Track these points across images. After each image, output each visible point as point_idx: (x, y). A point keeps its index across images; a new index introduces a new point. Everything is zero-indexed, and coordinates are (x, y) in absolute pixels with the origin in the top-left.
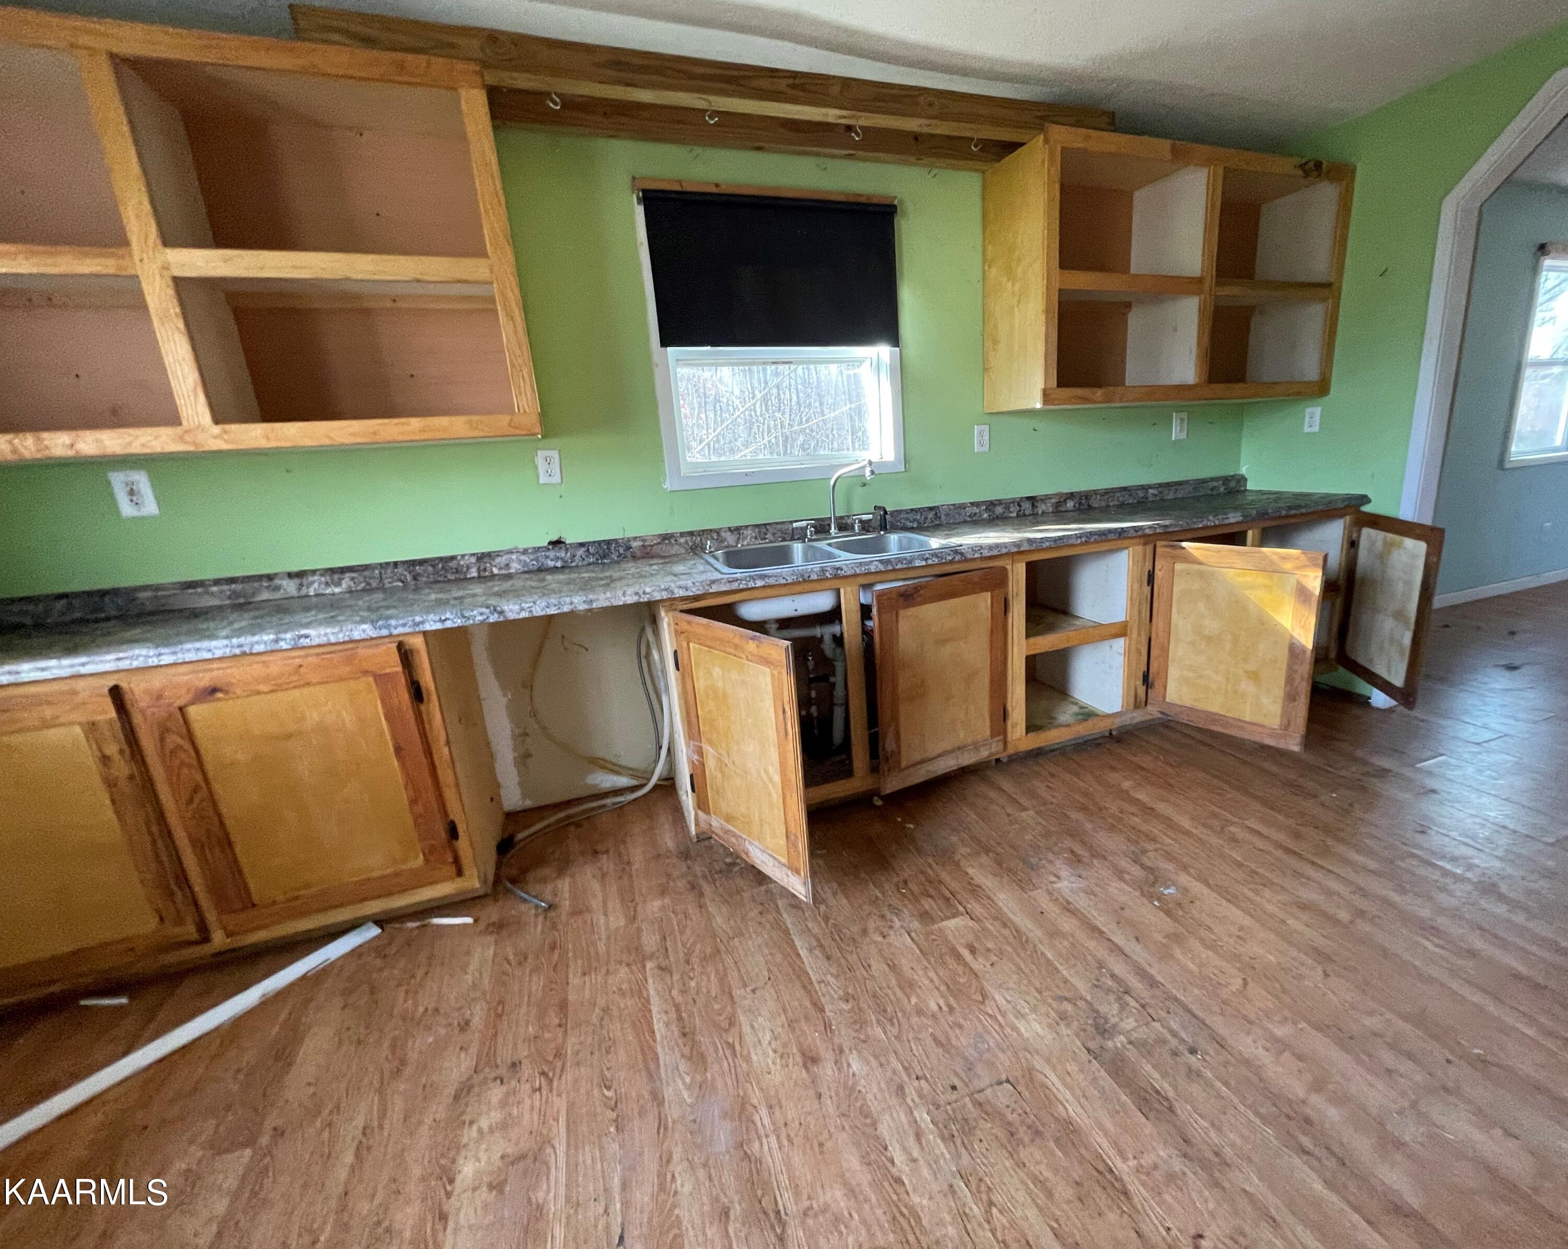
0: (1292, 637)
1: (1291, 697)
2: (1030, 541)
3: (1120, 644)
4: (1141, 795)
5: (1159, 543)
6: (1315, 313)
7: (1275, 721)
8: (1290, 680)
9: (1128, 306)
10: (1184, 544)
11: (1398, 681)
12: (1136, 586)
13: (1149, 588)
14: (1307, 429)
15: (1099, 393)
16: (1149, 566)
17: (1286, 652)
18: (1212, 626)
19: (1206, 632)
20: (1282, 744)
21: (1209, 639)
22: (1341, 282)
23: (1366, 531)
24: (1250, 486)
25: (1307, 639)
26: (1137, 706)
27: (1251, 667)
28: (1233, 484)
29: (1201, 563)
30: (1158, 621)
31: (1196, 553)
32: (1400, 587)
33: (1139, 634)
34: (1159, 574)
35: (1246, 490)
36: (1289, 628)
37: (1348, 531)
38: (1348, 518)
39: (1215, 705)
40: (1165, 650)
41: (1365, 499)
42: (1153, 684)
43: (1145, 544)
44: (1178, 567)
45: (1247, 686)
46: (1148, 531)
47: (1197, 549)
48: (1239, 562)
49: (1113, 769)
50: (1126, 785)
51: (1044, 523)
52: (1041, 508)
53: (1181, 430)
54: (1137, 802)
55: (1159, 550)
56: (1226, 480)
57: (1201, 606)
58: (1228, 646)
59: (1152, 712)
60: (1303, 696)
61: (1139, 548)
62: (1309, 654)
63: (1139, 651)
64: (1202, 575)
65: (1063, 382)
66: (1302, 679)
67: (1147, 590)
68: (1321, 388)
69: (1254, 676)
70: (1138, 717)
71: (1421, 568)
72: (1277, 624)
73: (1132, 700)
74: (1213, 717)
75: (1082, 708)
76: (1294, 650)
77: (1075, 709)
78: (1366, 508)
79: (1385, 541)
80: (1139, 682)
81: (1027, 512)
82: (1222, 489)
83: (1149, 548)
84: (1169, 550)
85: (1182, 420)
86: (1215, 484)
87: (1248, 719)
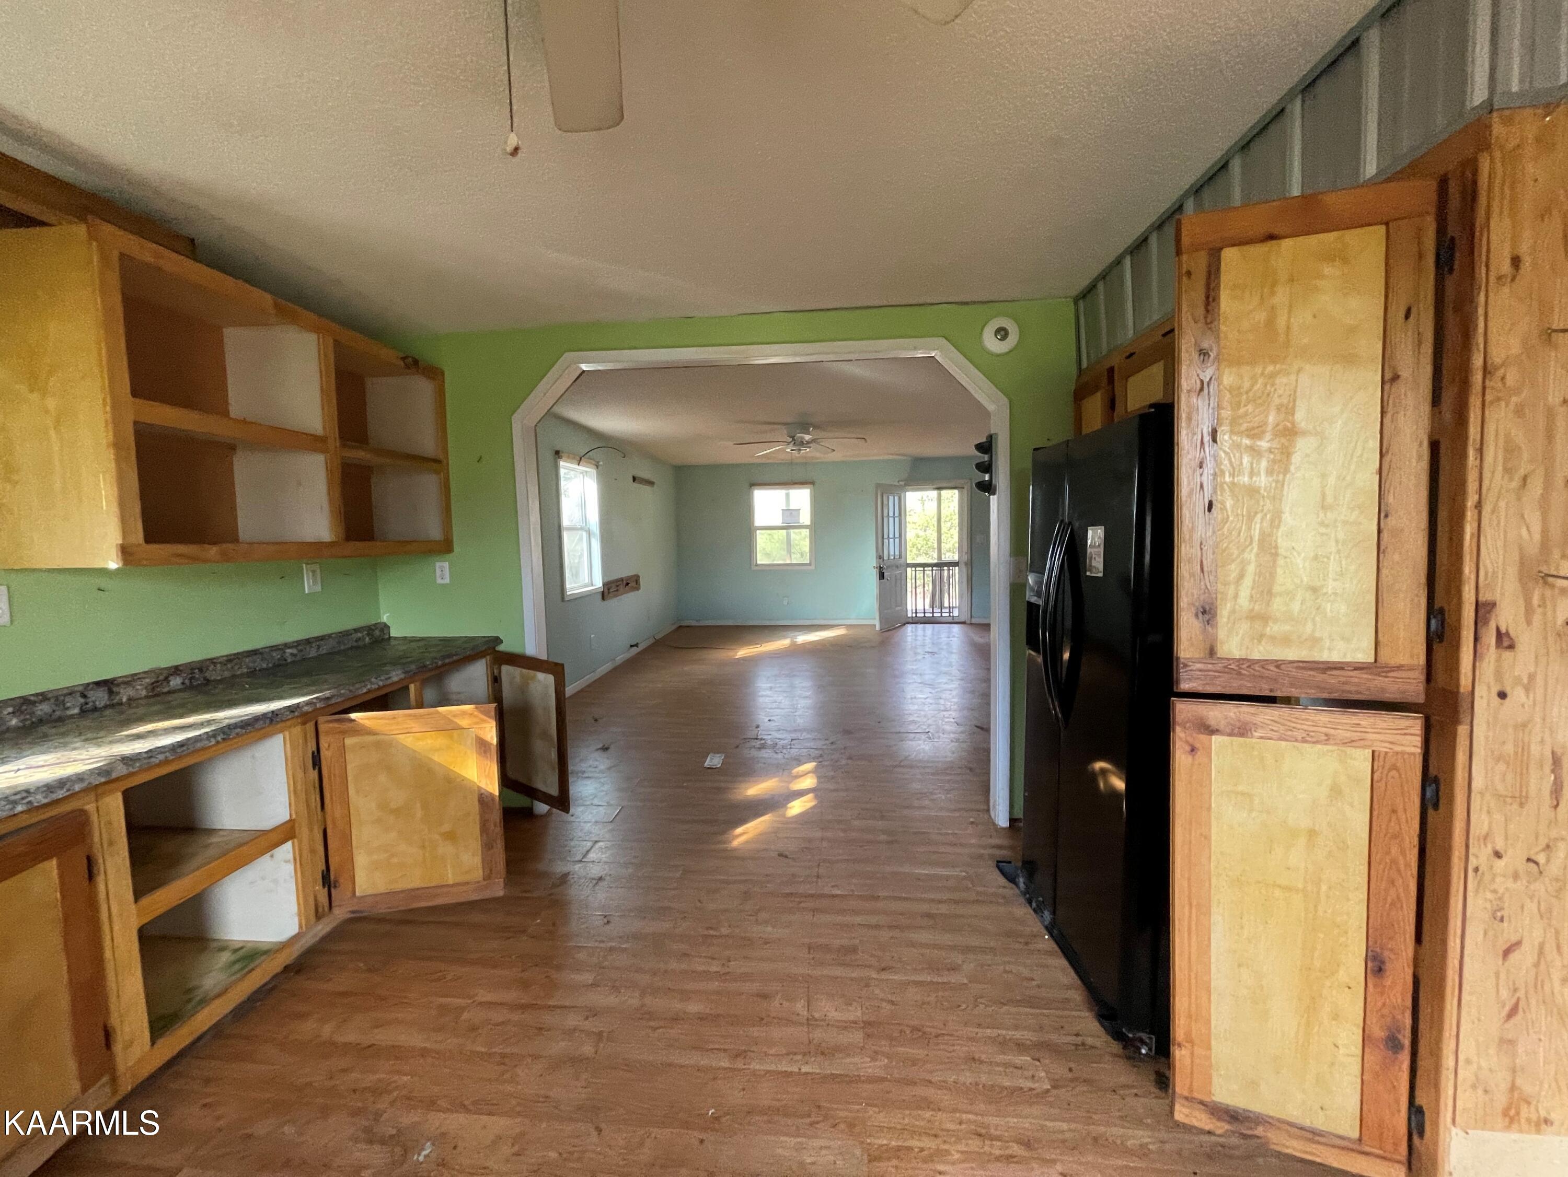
0: (479, 787)
1: (487, 846)
2: (126, 760)
3: (286, 851)
4: (351, 1036)
5: (321, 719)
6: (428, 483)
7: (478, 874)
8: (484, 829)
9: (232, 448)
10: (353, 716)
11: (554, 791)
12: (300, 775)
13: (316, 772)
14: (439, 581)
15: (213, 551)
16: (312, 746)
17: (476, 803)
18: (398, 797)
19: (393, 805)
20: (488, 894)
21: (396, 812)
22: (447, 458)
23: (506, 669)
24: (393, 633)
25: (492, 785)
26: (319, 916)
27: (446, 827)
28: (377, 633)
29: (375, 734)
30: (334, 809)
31: (367, 723)
32: (540, 712)
33: (311, 830)
34: (325, 754)
35: (390, 637)
36: (476, 780)
37: (490, 667)
38: (488, 657)
39: (414, 880)
40: (347, 839)
41: (497, 640)
42: (336, 881)
43: (304, 723)
44: (349, 741)
45: (446, 849)
46: (306, 709)
47: (368, 719)
48: (415, 726)
49: (303, 1016)
50: (327, 1030)
51: (141, 720)
52: (125, 695)
53: (315, 582)
54: (347, 1048)
55: (322, 727)
56: (370, 629)
57: (383, 778)
58: (419, 814)
59: (340, 913)
60: (499, 841)
61: (298, 730)
62: (497, 798)
63: (313, 851)
64: (378, 745)
65: (151, 537)
66: (495, 826)
67: (314, 775)
68: (445, 547)
69: (450, 836)
70: (323, 928)
71: (554, 695)
72: (464, 779)
73: (313, 912)
74: (413, 893)
75: (236, 951)
76: (484, 799)
77: (225, 957)
78: (501, 648)
79: (522, 676)
80: (318, 887)
81: (100, 704)
82: (367, 639)
83: (310, 726)
84: (336, 725)
85: (314, 572)
86: (360, 635)
87: (451, 882)
